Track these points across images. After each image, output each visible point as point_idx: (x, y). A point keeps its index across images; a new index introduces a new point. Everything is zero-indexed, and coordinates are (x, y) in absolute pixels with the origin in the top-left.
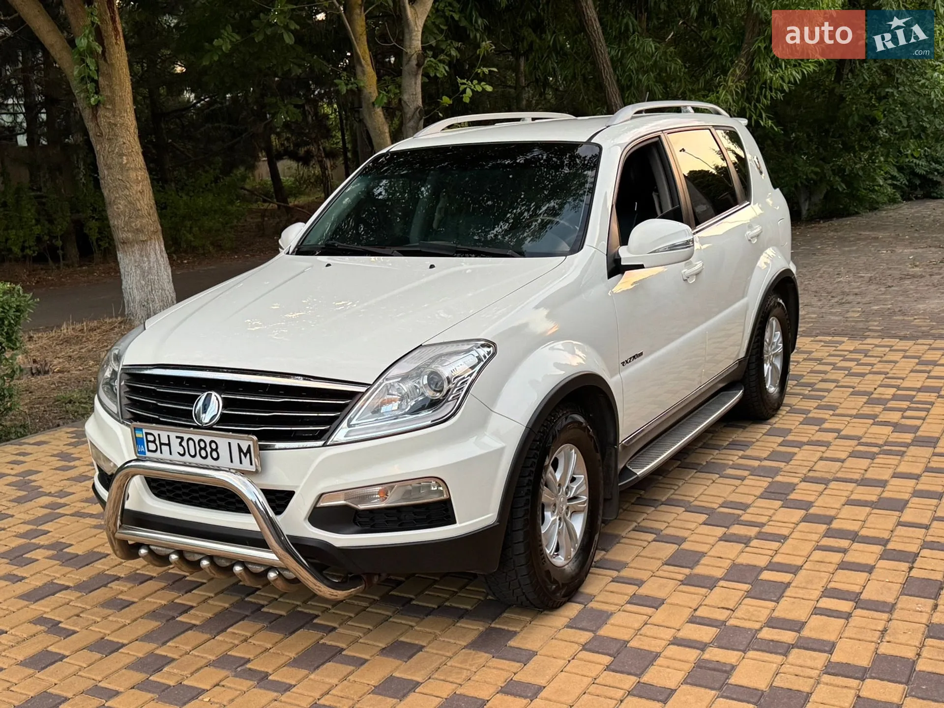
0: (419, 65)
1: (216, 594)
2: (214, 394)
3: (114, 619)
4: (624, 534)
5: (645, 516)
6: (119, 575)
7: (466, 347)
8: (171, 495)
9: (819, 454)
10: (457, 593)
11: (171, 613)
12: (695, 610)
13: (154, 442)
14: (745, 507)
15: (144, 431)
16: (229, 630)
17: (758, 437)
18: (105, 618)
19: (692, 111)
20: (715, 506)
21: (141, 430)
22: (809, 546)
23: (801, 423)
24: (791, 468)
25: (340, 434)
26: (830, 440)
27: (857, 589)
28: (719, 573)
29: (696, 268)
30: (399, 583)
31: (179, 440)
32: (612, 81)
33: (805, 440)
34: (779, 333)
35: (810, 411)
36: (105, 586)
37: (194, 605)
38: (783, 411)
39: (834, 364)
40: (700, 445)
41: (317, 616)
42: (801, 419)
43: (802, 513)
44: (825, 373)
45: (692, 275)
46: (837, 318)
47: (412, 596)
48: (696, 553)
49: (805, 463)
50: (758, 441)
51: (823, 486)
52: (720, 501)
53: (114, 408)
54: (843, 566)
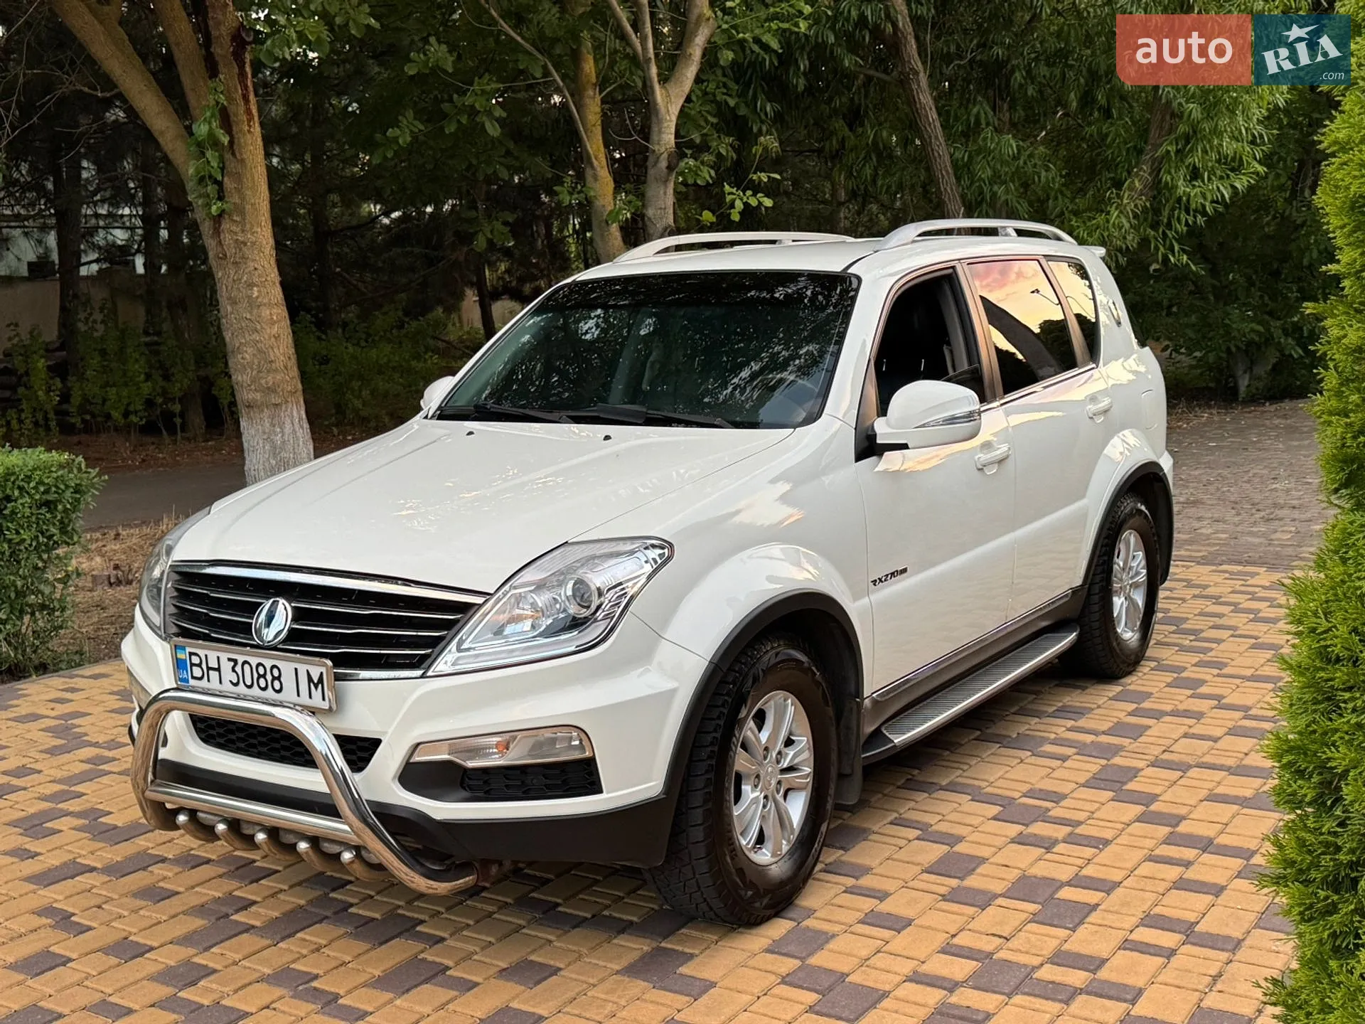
0: (670, 168)
1: (291, 887)
2: (282, 601)
3: (147, 914)
4: (875, 828)
5: (912, 804)
6: (166, 855)
7: (629, 547)
8: (222, 741)
9: (1183, 729)
10: (623, 898)
11: (224, 909)
12: (953, 936)
13: (199, 665)
14: (1057, 798)
15: (188, 650)
16: (299, 935)
17: (1100, 702)
18: (136, 911)
19: (1014, 234)
20: (1017, 795)
21: (183, 648)
22: (1139, 855)
23: (1169, 685)
24: (1138, 747)
25: (445, 662)
26: (1204, 709)
27: (1192, 917)
28: (998, 887)
29: (998, 452)
30: (545, 882)
31: (232, 664)
32: (954, 195)
33: (1168, 708)
34: (1141, 554)
35: (1185, 669)
36: (145, 869)
37: (259, 899)
38: (1146, 667)
39: (1235, 604)
40: (1013, 710)
41: (422, 922)
42: (1169, 680)
43: (1138, 809)
44: (1220, 616)
45: (992, 463)
46: (1257, 540)
47: (559, 901)
48: (972, 858)
49: (1161, 741)
50: (1099, 707)
51: (1180, 773)
52: (1025, 788)
53: (157, 619)
54: (1181, 885)
